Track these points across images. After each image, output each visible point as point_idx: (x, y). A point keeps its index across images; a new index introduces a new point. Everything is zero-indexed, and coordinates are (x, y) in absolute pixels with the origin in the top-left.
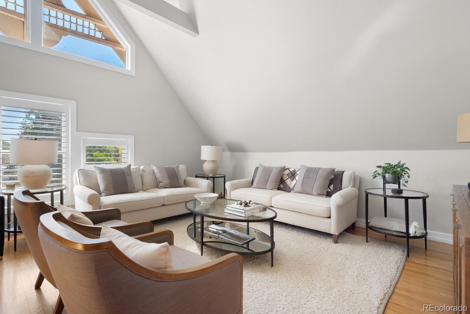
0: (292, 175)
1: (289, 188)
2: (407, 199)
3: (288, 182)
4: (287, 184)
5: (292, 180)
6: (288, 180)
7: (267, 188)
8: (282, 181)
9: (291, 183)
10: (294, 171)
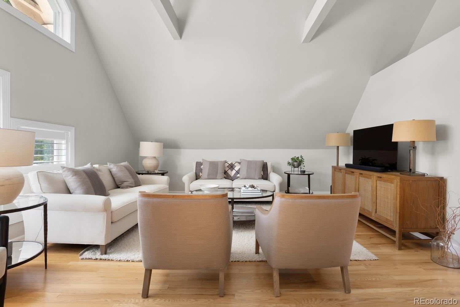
0: (231, 167)
1: (231, 176)
2: (309, 175)
3: (229, 172)
4: (229, 173)
5: (232, 171)
6: (229, 171)
7: (217, 178)
8: (225, 172)
9: (231, 173)
10: (232, 163)
